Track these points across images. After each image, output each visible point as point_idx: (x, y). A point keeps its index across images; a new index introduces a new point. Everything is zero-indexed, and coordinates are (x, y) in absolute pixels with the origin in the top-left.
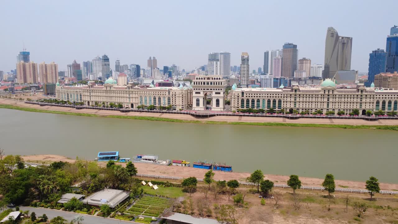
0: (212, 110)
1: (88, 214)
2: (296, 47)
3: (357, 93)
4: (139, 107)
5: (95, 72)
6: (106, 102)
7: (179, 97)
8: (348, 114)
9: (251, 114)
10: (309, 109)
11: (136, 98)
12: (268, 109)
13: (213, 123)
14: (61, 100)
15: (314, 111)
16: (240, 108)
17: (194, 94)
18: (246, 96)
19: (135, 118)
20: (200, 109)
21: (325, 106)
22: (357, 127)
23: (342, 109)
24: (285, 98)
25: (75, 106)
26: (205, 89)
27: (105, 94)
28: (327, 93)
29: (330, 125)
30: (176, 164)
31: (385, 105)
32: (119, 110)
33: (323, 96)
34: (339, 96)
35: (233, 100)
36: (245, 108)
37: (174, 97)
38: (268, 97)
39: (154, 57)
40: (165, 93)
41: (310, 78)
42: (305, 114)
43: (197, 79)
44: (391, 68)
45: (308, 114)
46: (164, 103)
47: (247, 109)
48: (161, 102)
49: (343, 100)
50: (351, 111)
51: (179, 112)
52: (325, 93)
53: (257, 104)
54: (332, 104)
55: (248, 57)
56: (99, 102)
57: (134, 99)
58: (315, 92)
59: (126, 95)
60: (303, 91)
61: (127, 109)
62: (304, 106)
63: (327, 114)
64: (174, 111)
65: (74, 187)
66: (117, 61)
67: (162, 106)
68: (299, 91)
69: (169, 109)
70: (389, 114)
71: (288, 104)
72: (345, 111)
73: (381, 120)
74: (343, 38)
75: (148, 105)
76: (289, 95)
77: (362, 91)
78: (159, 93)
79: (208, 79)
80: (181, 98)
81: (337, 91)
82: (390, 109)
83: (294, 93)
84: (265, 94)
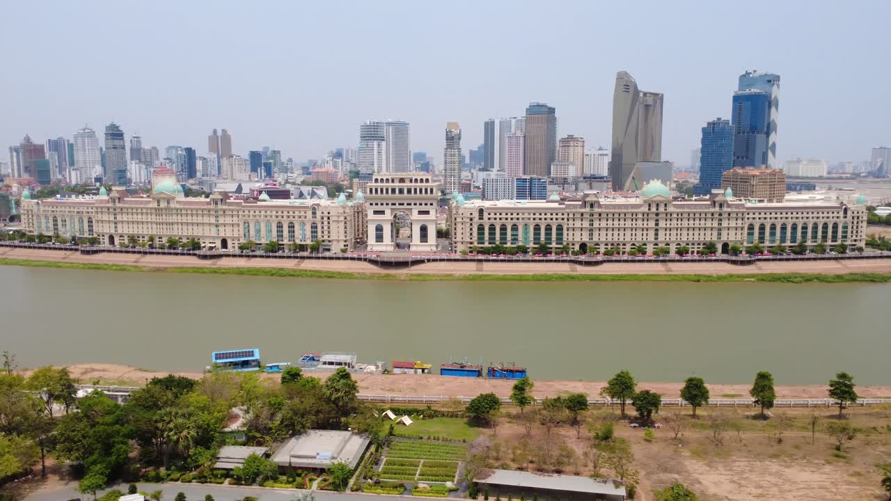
0: (413, 249)
1: (297, 488)
2: (554, 112)
3: (712, 210)
4: (241, 248)
5: (81, 165)
6: (156, 235)
7: (338, 222)
8: (695, 252)
9: (502, 257)
10: (618, 244)
11: (233, 225)
12: (537, 246)
13: (423, 278)
14: (36, 233)
15: (628, 248)
16: (476, 244)
17: (371, 216)
18: (489, 219)
19: (240, 272)
20: (386, 248)
21: (651, 237)
22: (720, 278)
23: (683, 242)
24: (571, 222)
25: (79, 247)
26: (395, 204)
27: (154, 216)
28: (654, 209)
29: (665, 275)
30: (402, 370)
31: (764, 233)
32: (195, 255)
33: (646, 215)
34: (678, 215)
35: (459, 226)
36: (487, 245)
37: (326, 223)
38: (534, 219)
39: (223, 130)
40: (305, 213)
41: (585, 178)
42: (613, 253)
43: (376, 180)
44: (742, 157)
45: (618, 253)
46: (303, 235)
47: (490, 246)
48: (296, 234)
49: (685, 223)
50: (701, 246)
51: (340, 255)
52: (649, 209)
53: (512, 235)
54: (664, 232)
55: (460, 132)
56: (138, 237)
57: (229, 229)
58: (632, 208)
59: (208, 218)
60: (607, 206)
61: (214, 252)
62: (610, 239)
63: (655, 253)
64: (327, 254)
65: (232, 432)
66: (135, 137)
67: (298, 242)
68: (600, 206)
69: (317, 249)
70: (772, 250)
71: (578, 233)
72: (690, 246)
73: (759, 264)
74: (645, 94)
75: (263, 241)
76: (579, 216)
77: (721, 206)
78: (291, 213)
79: (402, 180)
80: (342, 225)
81: (675, 206)
82: (773, 241)
83: (588, 209)
84: (529, 214)
